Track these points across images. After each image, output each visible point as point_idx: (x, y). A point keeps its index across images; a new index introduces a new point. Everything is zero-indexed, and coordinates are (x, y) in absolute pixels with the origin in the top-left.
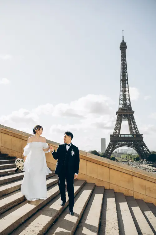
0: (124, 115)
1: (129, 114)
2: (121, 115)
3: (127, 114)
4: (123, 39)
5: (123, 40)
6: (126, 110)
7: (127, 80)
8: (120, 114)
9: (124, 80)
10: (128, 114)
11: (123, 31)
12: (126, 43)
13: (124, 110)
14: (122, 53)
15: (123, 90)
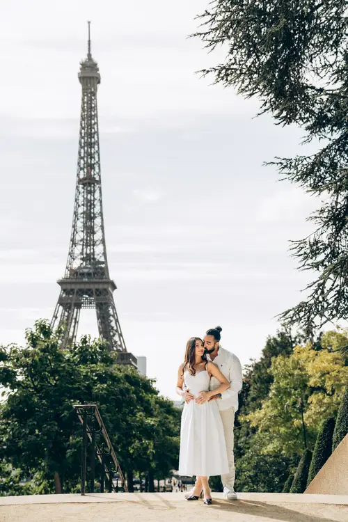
0: (80, 290)
1: (97, 290)
2: (72, 290)
3: (89, 290)
4: (89, 49)
5: (89, 55)
6: (89, 274)
7: (99, 182)
8: (69, 287)
9: (89, 182)
10: (93, 287)
11: (89, 23)
12: (96, 65)
13: (83, 274)
14: (84, 96)
15: (83, 213)
